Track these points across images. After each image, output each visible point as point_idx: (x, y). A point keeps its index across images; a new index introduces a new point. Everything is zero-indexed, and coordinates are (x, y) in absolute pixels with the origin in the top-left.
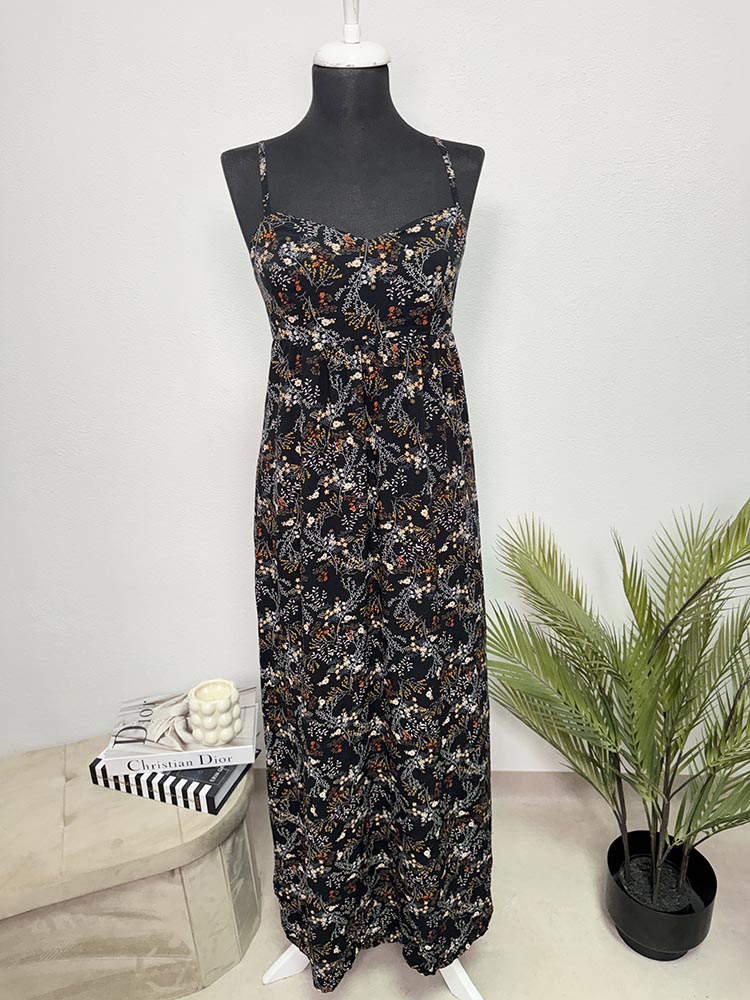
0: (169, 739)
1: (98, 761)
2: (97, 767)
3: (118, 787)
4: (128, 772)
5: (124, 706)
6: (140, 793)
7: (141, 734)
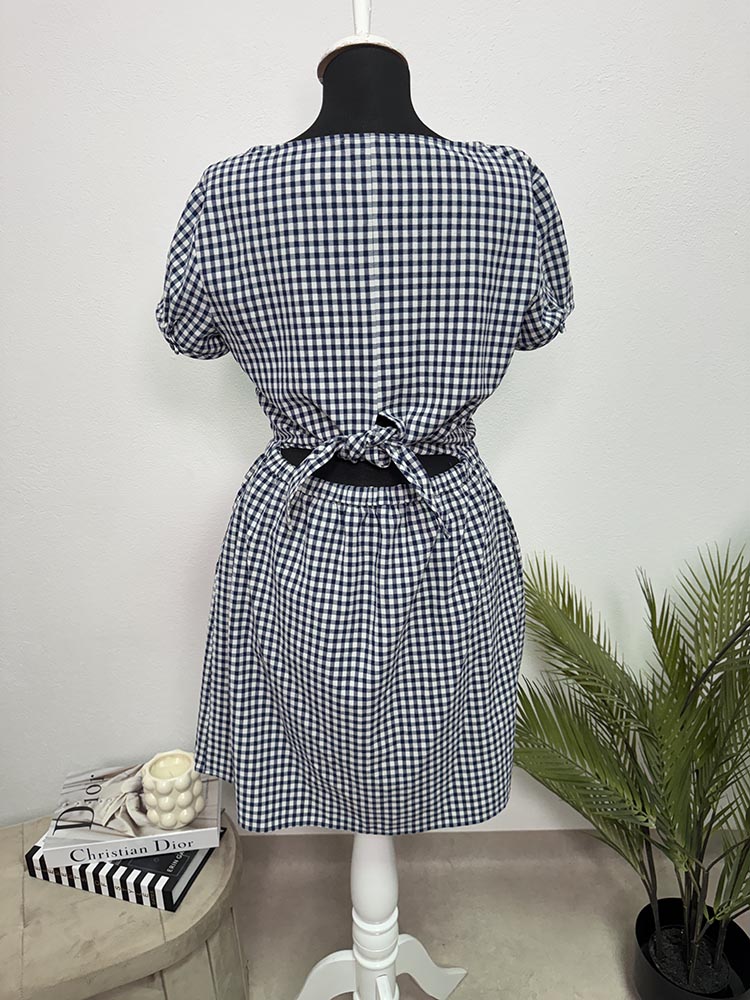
0: (121, 823)
1: (36, 849)
2: (34, 858)
3: (59, 880)
4: (70, 863)
5: (68, 782)
6: (85, 887)
7: (87, 816)
